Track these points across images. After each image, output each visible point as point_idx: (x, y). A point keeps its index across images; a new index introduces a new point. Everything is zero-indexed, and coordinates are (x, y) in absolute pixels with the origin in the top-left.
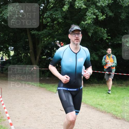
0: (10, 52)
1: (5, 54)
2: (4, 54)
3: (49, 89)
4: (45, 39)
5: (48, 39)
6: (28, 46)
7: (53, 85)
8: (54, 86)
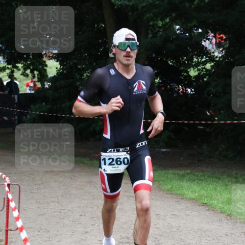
0: (46, 66)
1: (32, 72)
2: (28, 71)
3: (170, 186)
4: (160, 23)
5: (167, 23)
6: (105, 46)
7: (182, 172)
8: (183, 176)
